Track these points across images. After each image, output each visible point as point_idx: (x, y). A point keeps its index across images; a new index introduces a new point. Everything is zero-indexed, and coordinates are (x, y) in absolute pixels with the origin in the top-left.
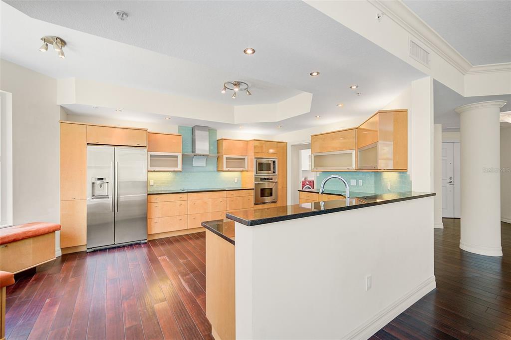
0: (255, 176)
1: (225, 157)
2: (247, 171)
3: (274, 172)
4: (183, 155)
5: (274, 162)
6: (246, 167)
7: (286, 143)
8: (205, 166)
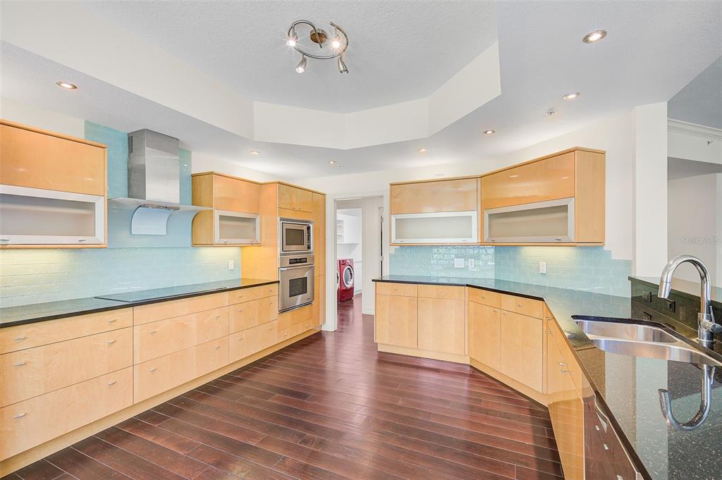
0: (281, 255)
1: (217, 214)
2: (259, 245)
3: (309, 248)
4: (110, 203)
5: (309, 228)
6: (258, 238)
7: (325, 195)
8: (165, 233)
